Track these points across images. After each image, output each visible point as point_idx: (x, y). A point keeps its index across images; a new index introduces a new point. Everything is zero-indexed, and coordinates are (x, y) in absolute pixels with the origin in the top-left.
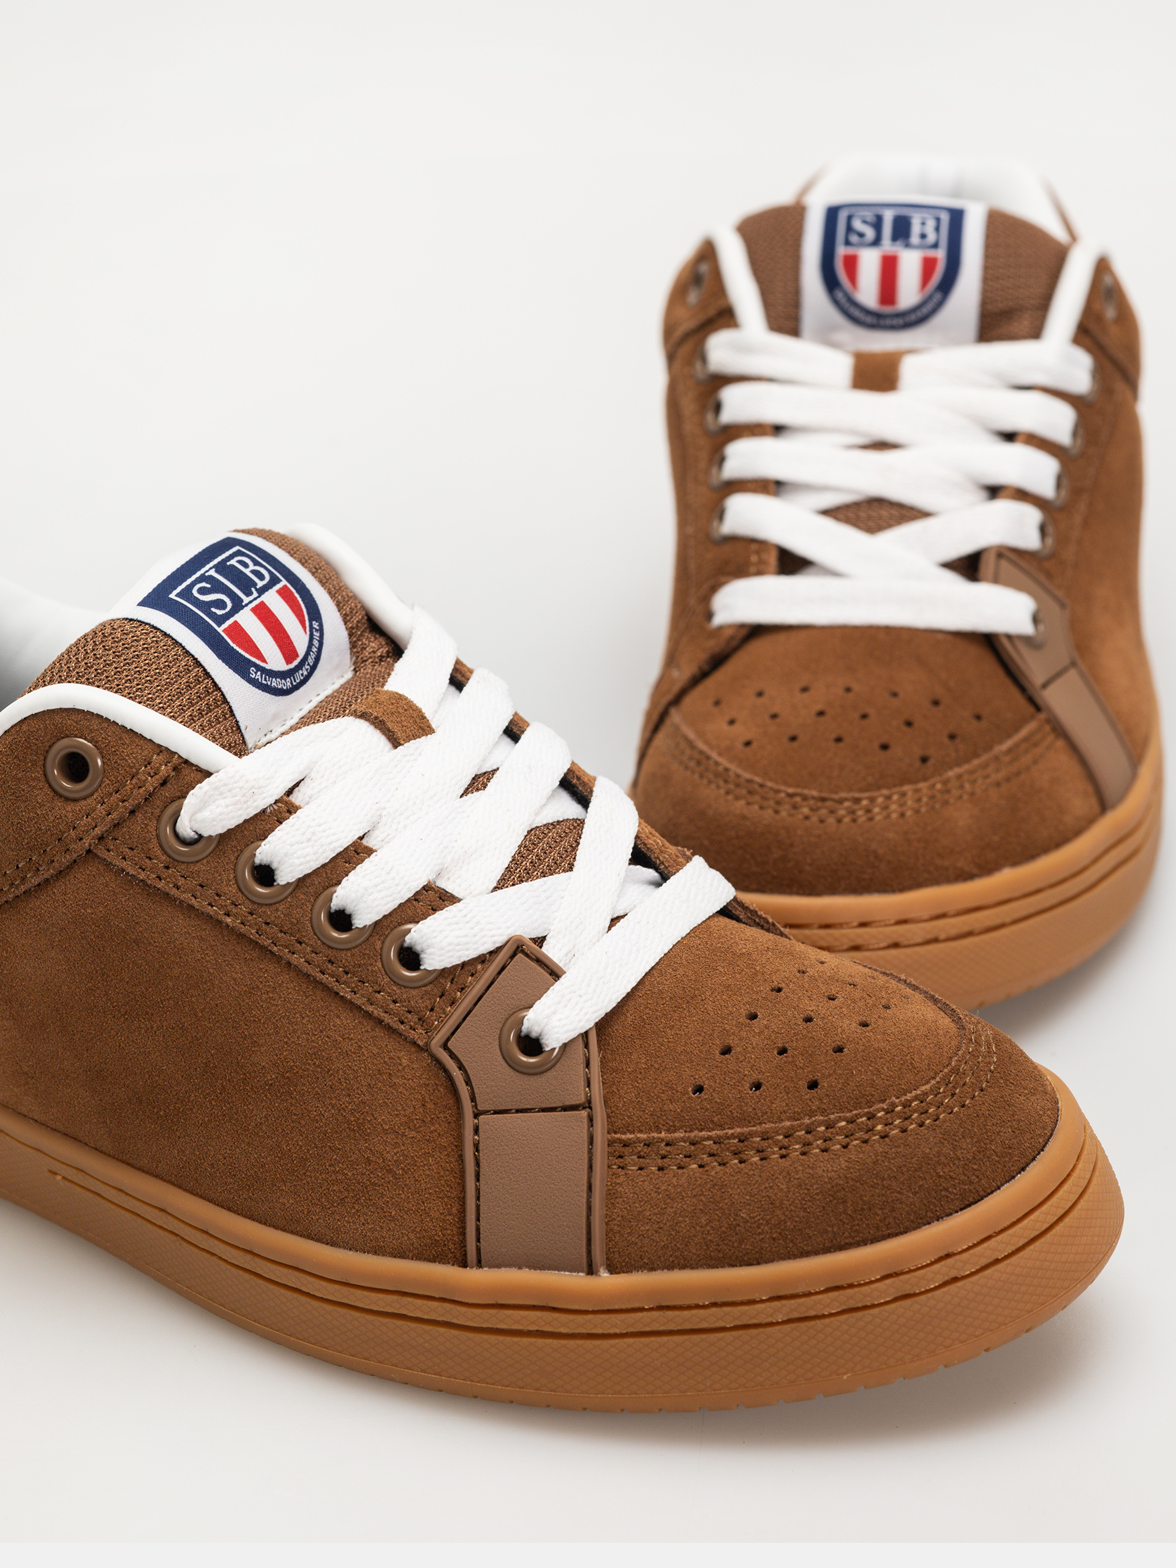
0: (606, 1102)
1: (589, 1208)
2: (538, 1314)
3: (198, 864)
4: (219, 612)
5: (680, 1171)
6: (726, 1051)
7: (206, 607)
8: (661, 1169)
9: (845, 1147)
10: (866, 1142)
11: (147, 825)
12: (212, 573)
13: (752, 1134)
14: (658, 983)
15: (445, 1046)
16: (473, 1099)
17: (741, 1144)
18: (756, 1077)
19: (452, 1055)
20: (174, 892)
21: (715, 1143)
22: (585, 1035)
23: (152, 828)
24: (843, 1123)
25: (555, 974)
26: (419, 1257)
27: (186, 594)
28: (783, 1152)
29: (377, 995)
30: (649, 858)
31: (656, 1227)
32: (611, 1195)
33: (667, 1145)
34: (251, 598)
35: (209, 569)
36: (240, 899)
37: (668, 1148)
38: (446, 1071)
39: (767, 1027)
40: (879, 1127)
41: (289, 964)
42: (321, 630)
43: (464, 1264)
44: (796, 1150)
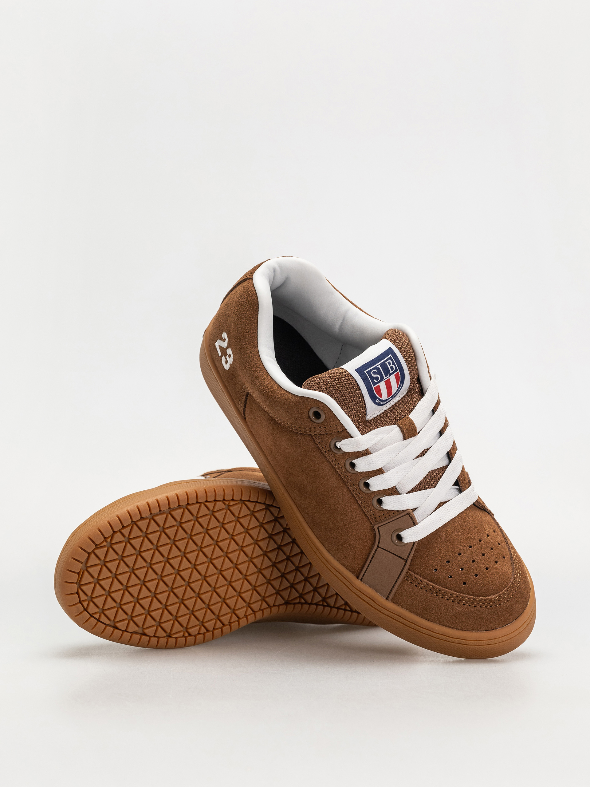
0: (411, 560)
1: (393, 587)
2: (370, 600)
3: (337, 455)
4: (376, 381)
5: (421, 589)
6: (448, 562)
7: (372, 378)
8: (416, 586)
9: (464, 605)
10: (469, 605)
11: (329, 439)
12: (379, 366)
13: (442, 590)
14: (441, 531)
15: (378, 528)
16: (379, 543)
17: (439, 591)
18: (452, 574)
19: (378, 530)
20: (328, 457)
21: (432, 587)
22: (414, 543)
23: (330, 440)
24: (467, 598)
25: (415, 524)
26: (347, 568)
27: (369, 372)
28: (448, 598)
29: (367, 507)
30: (459, 483)
31: (408, 599)
32: (401, 585)
33: (421, 581)
34: (387, 377)
35: (378, 365)
36: (343, 467)
37: (421, 582)
38: (375, 534)
39: (462, 560)
40: (475, 603)
41: (349, 488)
42: (402, 386)
43: (358, 578)
44: (452, 599)
